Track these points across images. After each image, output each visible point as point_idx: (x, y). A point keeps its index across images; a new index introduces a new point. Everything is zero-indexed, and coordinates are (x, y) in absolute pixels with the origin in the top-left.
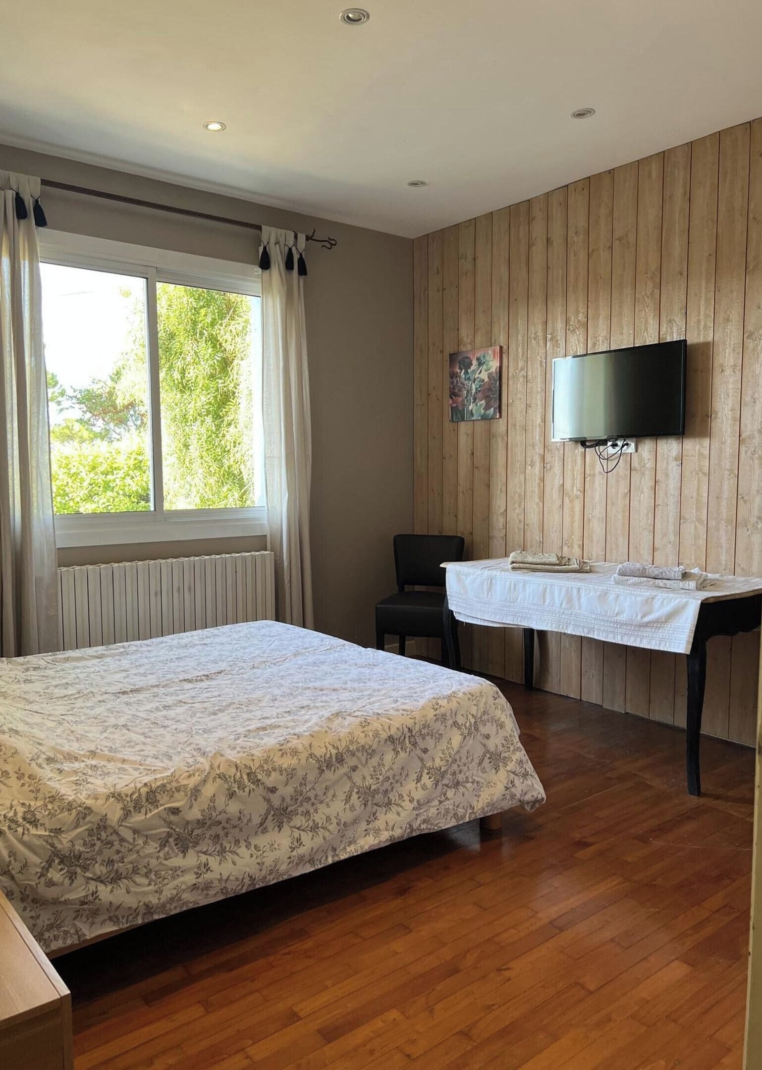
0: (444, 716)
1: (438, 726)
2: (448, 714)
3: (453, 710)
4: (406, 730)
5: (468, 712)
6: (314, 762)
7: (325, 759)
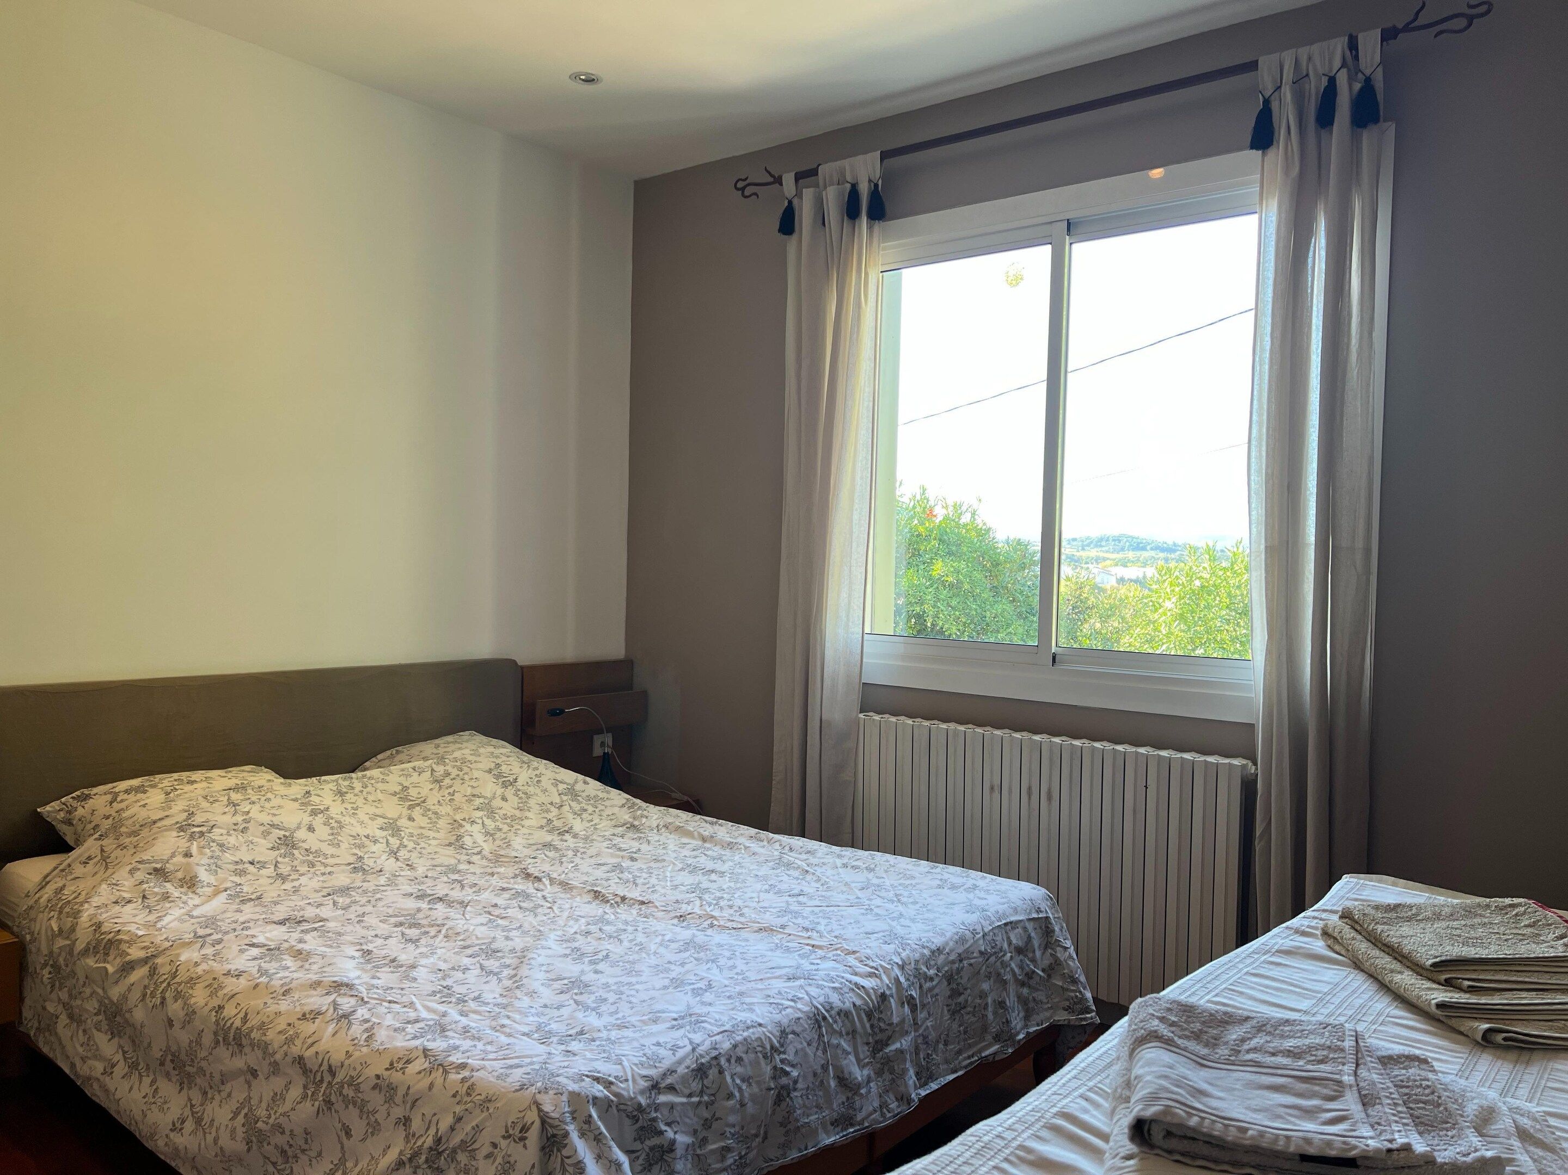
0: (392, 1088)
1: (376, 1100)
2: (401, 1092)
3: (411, 1091)
4: (325, 1067)
5: (435, 1119)
6: (214, 1019)
7: (224, 1025)
